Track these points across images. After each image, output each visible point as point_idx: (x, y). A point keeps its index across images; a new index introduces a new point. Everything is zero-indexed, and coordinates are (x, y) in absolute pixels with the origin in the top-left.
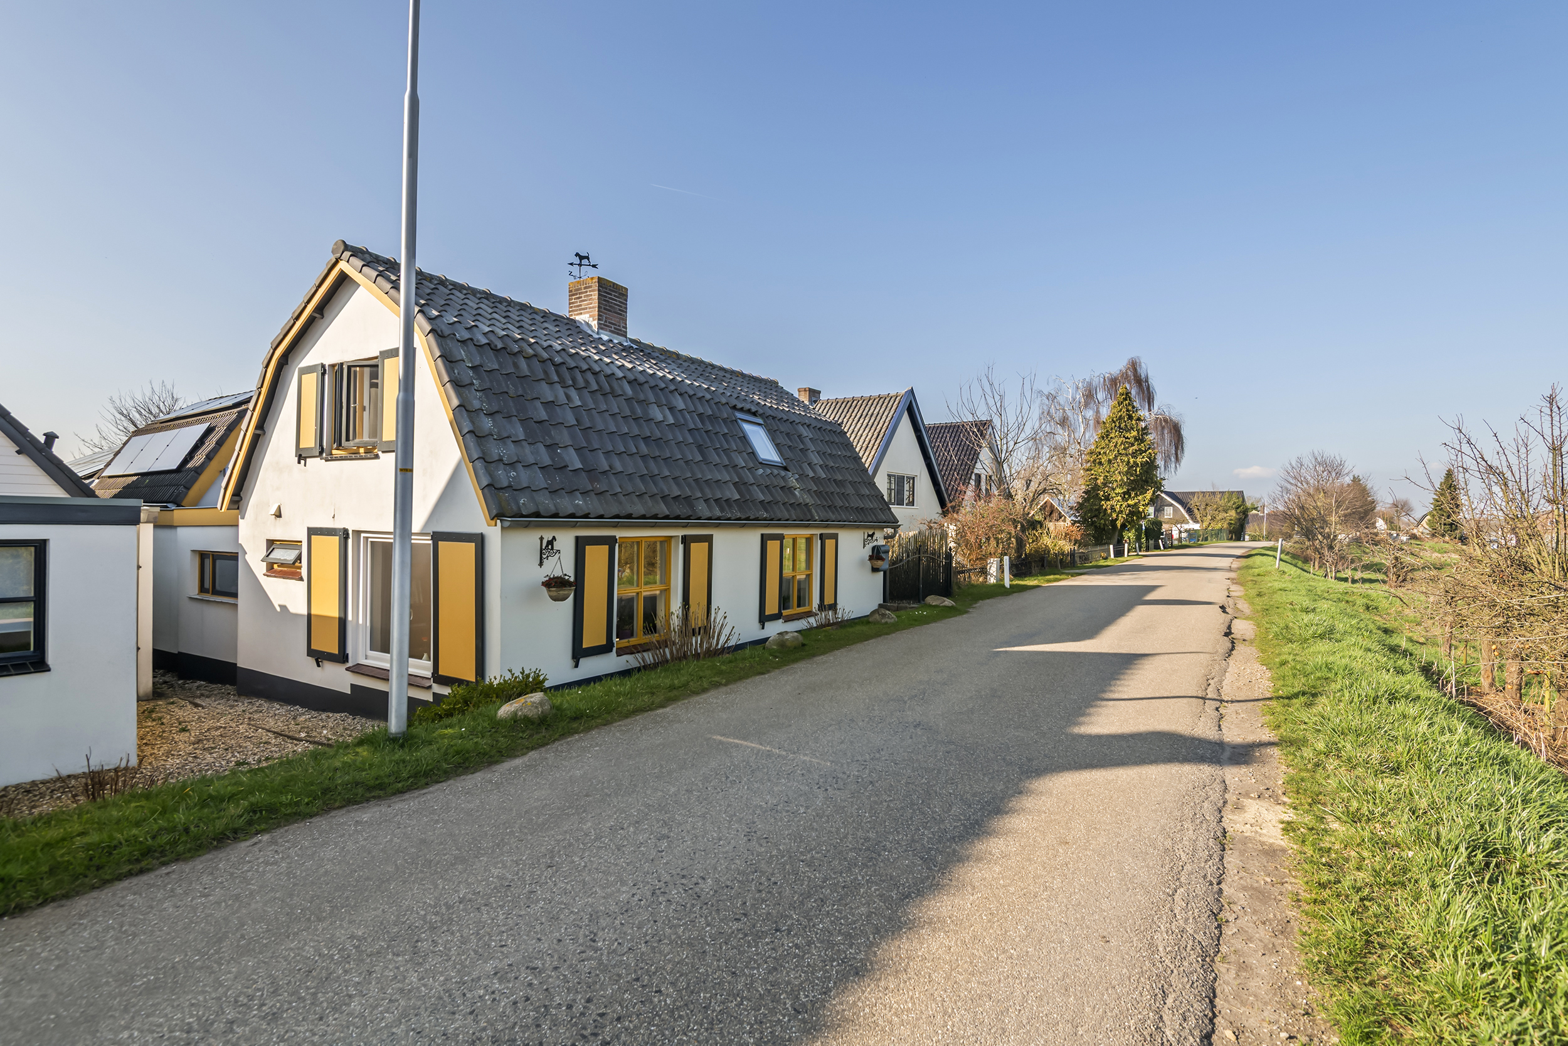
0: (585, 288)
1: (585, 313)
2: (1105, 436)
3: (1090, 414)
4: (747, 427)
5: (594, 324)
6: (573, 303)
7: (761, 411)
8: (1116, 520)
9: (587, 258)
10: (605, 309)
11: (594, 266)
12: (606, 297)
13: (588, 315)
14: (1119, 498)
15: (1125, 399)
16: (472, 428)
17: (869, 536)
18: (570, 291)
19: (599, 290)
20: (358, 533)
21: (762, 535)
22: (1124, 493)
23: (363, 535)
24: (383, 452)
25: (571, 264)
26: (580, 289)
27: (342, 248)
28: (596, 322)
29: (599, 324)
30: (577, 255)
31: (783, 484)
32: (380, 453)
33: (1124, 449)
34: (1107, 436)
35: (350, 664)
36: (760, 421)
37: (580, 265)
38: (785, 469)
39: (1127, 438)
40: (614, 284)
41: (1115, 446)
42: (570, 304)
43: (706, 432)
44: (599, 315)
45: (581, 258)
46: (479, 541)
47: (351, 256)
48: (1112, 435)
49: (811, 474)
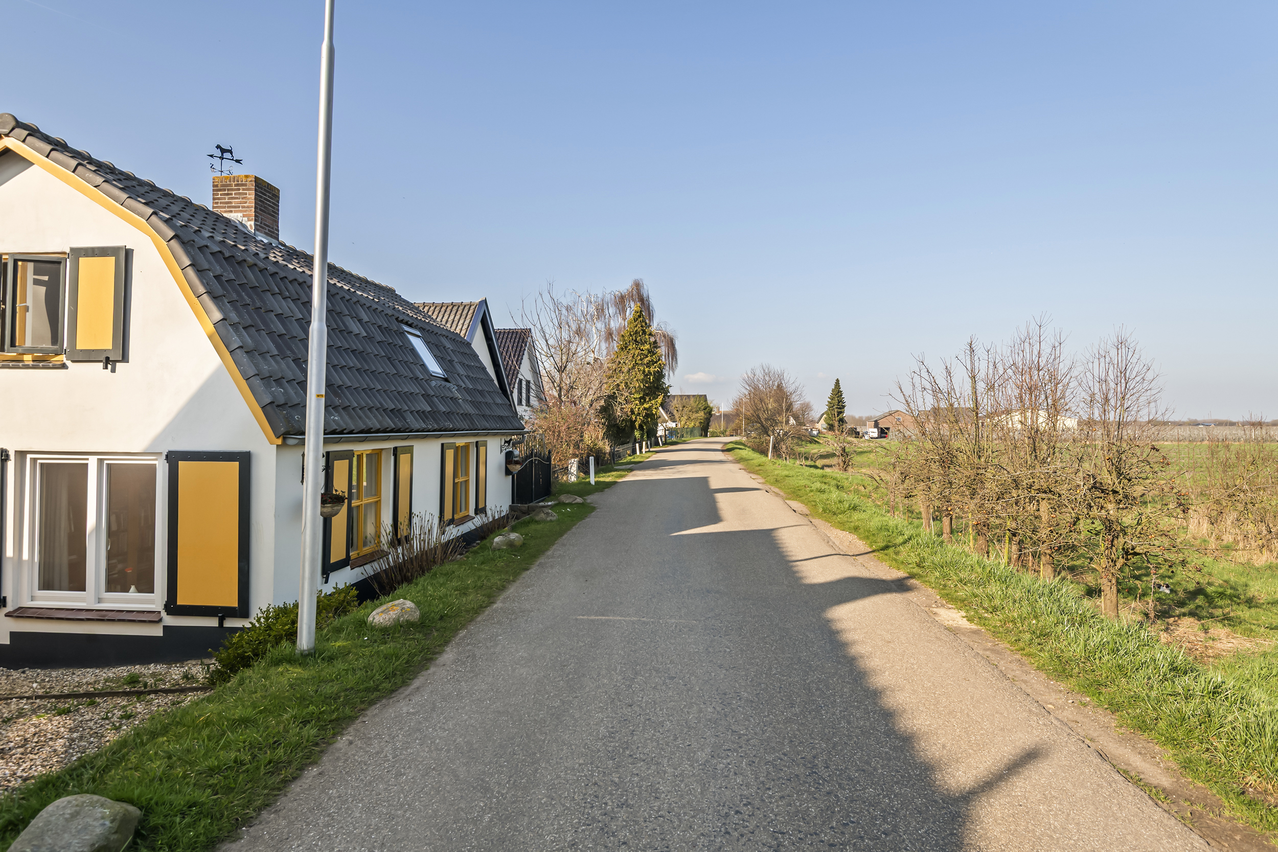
0: (236, 185)
1: (235, 212)
2: (624, 348)
3: (600, 325)
4: (411, 338)
5: (250, 225)
6: (219, 199)
7: (415, 324)
8: (635, 421)
9: (230, 152)
10: (261, 210)
11: (238, 161)
12: (261, 197)
13: (240, 215)
14: (637, 402)
15: (640, 316)
16: (241, 344)
17: (506, 442)
18: (214, 186)
19: (256, 190)
20: (21, 454)
21: (442, 445)
22: (641, 398)
23: (29, 456)
24: (73, 361)
25: (211, 156)
26: (230, 185)
27: (13, 123)
28: (252, 223)
29: (255, 225)
30: (218, 147)
31: (452, 396)
32: (68, 363)
33: (641, 360)
34: (626, 347)
35: (10, 607)
36: (418, 333)
37: (222, 158)
38: (446, 380)
39: (642, 350)
40: (268, 184)
41: (633, 357)
42: (214, 199)
43: (388, 344)
44: (256, 216)
45: (223, 151)
46: (244, 460)
47: (29, 135)
48: (630, 347)
49: (464, 386)
